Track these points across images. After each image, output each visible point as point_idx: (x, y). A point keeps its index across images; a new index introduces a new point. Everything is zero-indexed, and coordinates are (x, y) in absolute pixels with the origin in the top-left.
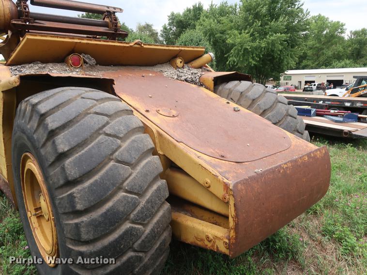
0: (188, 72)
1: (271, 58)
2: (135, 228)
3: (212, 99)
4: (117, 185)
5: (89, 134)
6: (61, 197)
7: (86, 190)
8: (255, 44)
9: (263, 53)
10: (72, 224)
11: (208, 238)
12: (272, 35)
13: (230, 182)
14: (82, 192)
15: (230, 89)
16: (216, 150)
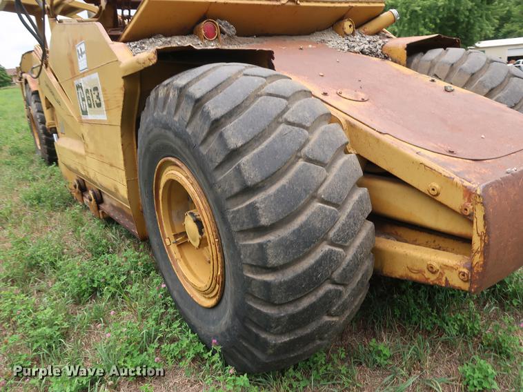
0: (362, 40)
1: (454, 22)
2: (335, 251)
3: (408, 76)
4: (311, 192)
5: (267, 123)
6: (235, 209)
7: (272, 199)
8: (429, 2)
9: (440, 16)
10: (254, 245)
11: (432, 268)
13: (474, 186)
14: (267, 202)
15: (432, 61)
16: (439, 144)
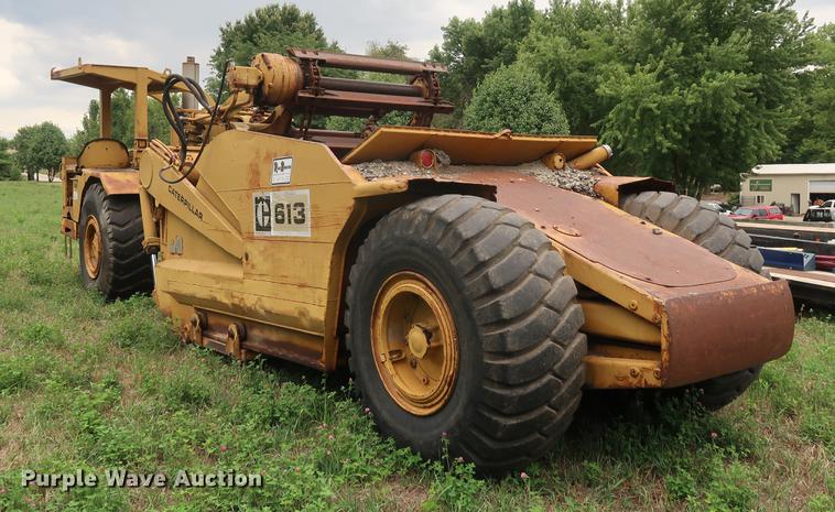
0: (574, 177)
1: (714, 132)
2: (557, 347)
4: (539, 298)
6: (481, 307)
7: (512, 299)
8: (671, 98)
9: (691, 121)
10: (494, 335)
11: (634, 372)
12: (714, 77)
13: (661, 300)
14: (508, 301)
15: (644, 203)
16: (640, 273)
